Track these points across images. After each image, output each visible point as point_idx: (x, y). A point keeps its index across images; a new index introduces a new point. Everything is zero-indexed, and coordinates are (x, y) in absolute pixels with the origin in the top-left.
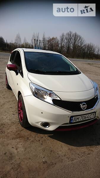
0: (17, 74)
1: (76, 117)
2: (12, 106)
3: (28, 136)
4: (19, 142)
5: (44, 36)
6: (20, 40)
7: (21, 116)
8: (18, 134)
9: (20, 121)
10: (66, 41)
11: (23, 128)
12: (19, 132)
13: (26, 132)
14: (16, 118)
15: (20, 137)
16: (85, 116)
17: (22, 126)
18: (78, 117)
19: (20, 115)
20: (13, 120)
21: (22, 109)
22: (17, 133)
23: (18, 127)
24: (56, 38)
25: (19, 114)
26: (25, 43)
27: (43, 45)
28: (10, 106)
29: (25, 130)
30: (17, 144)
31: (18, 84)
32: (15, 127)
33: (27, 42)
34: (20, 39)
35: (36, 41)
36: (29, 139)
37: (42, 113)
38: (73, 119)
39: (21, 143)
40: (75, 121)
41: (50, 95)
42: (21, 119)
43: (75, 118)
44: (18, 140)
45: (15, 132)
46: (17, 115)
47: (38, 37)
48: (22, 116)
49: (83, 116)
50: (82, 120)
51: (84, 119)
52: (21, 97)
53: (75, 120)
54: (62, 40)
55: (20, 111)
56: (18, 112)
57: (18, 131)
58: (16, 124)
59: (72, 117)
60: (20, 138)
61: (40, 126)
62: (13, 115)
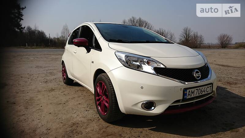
0: (88, 51)
1: (191, 90)
2: (80, 102)
7: (103, 106)
8: (104, 132)
13: (115, 129)
14: (91, 114)
15: (108, 136)
16: (201, 88)
18: (193, 90)
20: (89, 116)
22: (102, 131)
23: (100, 124)
29: (112, 126)
31: (93, 62)
32: (95, 125)
36: (123, 136)
37: (142, 88)
38: (188, 94)
40: (189, 97)
43: (189, 91)
45: (98, 130)
48: (107, 104)
49: (198, 88)
50: (198, 95)
51: (200, 94)
53: (190, 95)
56: (96, 103)
58: (96, 121)
59: (185, 90)
61: (141, 109)
62: (86, 111)
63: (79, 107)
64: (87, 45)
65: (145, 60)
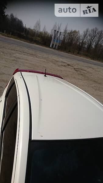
5: (66, 28)
6: (40, 28)
10: (89, 38)
24: (78, 31)
26: (43, 32)
27: (62, 38)
33: (46, 31)
34: (40, 26)
35: (56, 32)
47: (59, 28)
54: (85, 36)
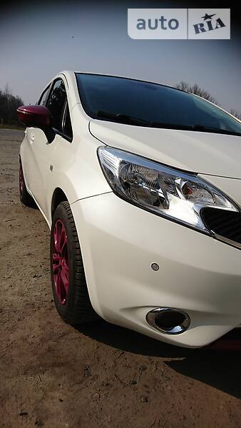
0: (50, 139)
2: (32, 251)
3: (88, 363)
4: (53, 388)
7: (61, 282)
8: (50, 350)
9: (55, 301)
11: (67, 327)
12: (51, 343)
13: (80, 345)
14: (41, 287)
15: (54, 365)
17: (66, 318)
19: (59, 277)
20: (34, 294)
21: (65, 254)
22: (45, 346)
23: (50, 323)
25: (55, 273)
28: (27, 251)
29: (75, 334)
30: (40, 394)
31: (51, 168)
32: (37, 323)
36: (93, 372)
37: (155, 267)
39: (57, 394)
41: (187, 192)
42: (61, 291)
44: (47, 378)
45: (37, 340)
46: (46, 279)
48: (65, 281)
52: (64, 209)
55: (56, 262)
56: (52, 267)
57: (50, 339)
58: (43, 310)
60: (57, 370)
61: (144, 323)
62: (35, 276)
63: (25, 263)
64: (48, 122)
65: (178, 181)
